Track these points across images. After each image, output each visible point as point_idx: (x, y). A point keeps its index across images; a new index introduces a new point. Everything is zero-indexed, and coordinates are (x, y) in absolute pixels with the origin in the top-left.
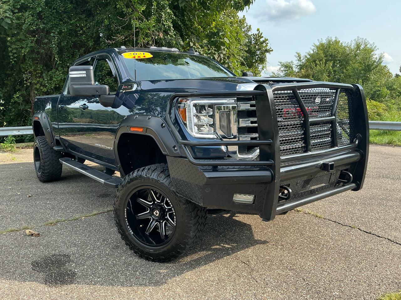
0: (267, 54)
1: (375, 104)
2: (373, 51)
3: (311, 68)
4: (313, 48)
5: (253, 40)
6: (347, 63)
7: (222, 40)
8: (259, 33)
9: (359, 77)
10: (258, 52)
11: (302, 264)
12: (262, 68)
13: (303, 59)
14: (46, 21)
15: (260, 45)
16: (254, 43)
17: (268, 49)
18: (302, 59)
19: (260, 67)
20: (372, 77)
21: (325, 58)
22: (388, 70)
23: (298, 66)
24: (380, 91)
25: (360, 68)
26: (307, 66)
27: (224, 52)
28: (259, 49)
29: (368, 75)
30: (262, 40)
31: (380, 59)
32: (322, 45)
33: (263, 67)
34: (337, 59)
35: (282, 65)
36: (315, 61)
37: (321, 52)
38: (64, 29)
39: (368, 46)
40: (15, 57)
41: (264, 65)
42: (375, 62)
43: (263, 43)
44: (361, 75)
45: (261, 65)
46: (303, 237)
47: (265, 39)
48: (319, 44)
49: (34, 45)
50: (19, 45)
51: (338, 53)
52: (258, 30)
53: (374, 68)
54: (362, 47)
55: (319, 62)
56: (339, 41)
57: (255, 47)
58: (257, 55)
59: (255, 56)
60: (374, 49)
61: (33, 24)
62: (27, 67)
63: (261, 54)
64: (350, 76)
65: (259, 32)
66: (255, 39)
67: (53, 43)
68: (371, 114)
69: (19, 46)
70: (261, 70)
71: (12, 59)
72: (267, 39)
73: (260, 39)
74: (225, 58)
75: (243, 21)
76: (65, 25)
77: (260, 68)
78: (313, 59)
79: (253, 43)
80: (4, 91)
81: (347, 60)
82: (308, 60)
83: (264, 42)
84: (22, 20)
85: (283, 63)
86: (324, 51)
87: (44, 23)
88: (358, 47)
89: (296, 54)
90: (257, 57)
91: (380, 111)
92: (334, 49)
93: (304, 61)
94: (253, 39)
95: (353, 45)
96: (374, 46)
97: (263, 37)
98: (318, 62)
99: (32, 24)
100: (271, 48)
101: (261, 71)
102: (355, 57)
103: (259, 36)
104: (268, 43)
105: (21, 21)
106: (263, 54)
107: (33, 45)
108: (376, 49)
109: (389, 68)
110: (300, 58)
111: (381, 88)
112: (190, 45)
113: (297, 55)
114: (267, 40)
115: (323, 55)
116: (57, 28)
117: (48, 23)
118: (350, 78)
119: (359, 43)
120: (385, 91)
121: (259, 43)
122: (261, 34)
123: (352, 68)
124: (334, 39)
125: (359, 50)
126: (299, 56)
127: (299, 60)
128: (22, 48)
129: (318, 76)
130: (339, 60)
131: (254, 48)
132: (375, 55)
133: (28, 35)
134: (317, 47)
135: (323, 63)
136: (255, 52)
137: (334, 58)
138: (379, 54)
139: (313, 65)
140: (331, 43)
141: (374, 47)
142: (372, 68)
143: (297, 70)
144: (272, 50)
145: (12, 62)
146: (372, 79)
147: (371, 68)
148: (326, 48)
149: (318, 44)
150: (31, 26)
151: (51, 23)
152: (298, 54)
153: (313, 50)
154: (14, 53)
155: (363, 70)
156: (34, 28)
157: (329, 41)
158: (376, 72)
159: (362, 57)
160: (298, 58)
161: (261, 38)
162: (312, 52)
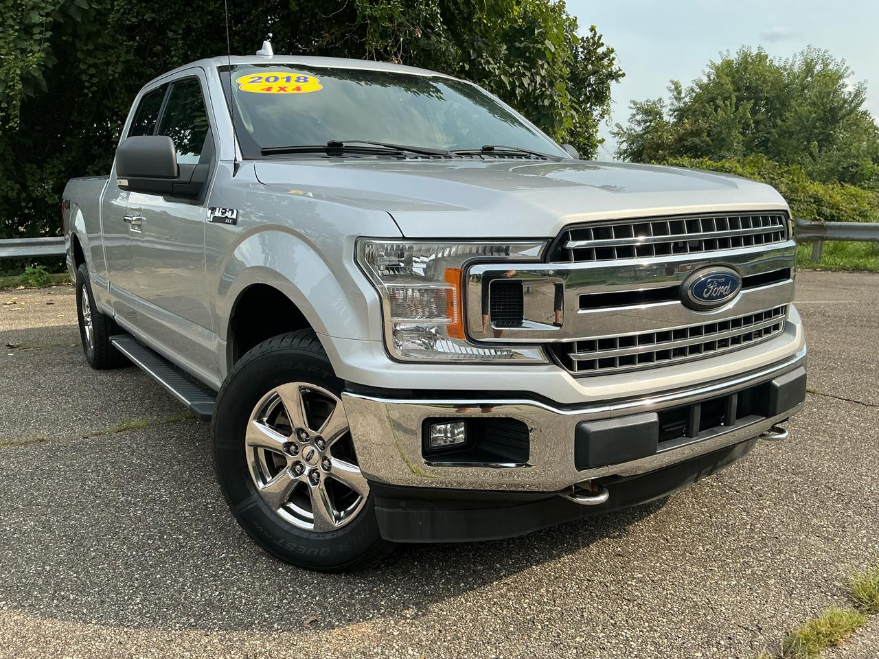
0: (613, 84)
1: (854, 192)
2: (841, 77)
3: (704, 115)
4: (707, 70)
5: (582, 52)
6: (785, 104)
7: (539, 46)
8: (595, 36)
9: (811, 134)
10: (592, 79)
11: (814, 465)
12: (601, 115)
13: (686, 96)
14: (156, 6)
15: (598, 62)
16: (583, 57)
17: (614, 71)
18: (683, 95)
19: (597, 111)
20: (841, 135)
21: (736, 93)
22: (872, 123)
23: (674, 111)
24: (857, 166)
25: (814, 115)
26: (697, 111)
27: (543, 73)
28: (595, 73)
29: (831, 130)
30: (600, 51)
31: (856, 95)
32: (728, 64)
33: (603, 111)
34: (761, 95)
35: (638, 109)
36: (713, 100)
37: (727, 80)
38: (196, 23)
39: (831, 67)
40: (93, 85)
41: (605, 107)
42: (845, 101)
43: (603, 59)
44: (816, 131)
45: (598, 107)
46: (796, 425)
47: (608, 49)
48: (721, 61)
49: (133, 58)
50: (102, 57)
51: (765, 81)
52: (592, 29)
53: (844, 116)
54: (818, 68)
55: (724, 102)
56: (767, 55)
57: (586, 66)
58: (590, 85)
59: (585, 88)
60: (843, 73)
61: (131, 12)
62: (116, 105)
63: (599, 84)
64: (791, 134)
65: (595, 33)
66: (584, 49)
67: (173, 53)
68: (846, 212)
69: (102, 59)
70: (598, 118)
71: (88, 88)
72: (612, 49)
73: (596, 49)
74: (544, 86)
75: (560, 10)
76: (196, 14)
77: (595, 113)
78: (709, 95)
79: (581, 58)
80: (65, 159)
81: (784, 97)
82: (697, 99)
83: (605, 55)
84: (106, 4)
85: (641, 103)
86: (734, 77)
87: (153, 11)
88: (809, 68)
89: (670, 84)
90: (590, 89)
91: (864, 207)
92: (756, 73)
93: (687, 99)
94: (581, 50)
95: (797, 63)
96: (845, 66)
97: (603, 44)
98: (722, 103)
99: (129, 12)
100: (620, 70)
101: (599, 120)
102: (803, 90)
103: (594, 43)
104: (614, 59)
105: (104, 5)
106: (603, 83)
107: (131, 57)
108: (848, 73)
109: (872, 118)
110: (679, 93)
111: (858, 160)
112: (471, 57)
113: (673, 87)
114: (612, 51)
115: (730, 87)
116: (180, 20)
117: (161, 8)
118: (791, 137)
119: (812, 60)
120: (869, 166)
121: (594, 59)
122: (600, 38)
123: (796, 116)
124: (755, 52)
125: (811, 76)
126: (677, 89)
127: (676, 98)
128: (108, 64)
129: (721, 132)
130: (766, 98)
131: (583, 69)
132: (846, 86)
133: (119, 37)
134: (717, 69)
135: (730, 104)
136: (585, 79)
137: (755, 93)
138: (855, 85)
139: (710, 108)
140: (749, 60)
141: (844, 68)
142: (840, 115)
143: (672, 120)
144: (623, 75)
145: (88, 94)
146: (839, 139)
147: (837, 116)
148: (738, 72)
149: (718, 62)
150: (126, 16)
151: (169, 10)
152: (675, 84)
153: (709, 76)
154: (92, 76)
155: (818, 120)
156: (134, 20)
157: (745, 56)
158: (849, 124)
159: (819, 92)
160: (675, 93)
161: (599, 47)
162: (705, 80)
